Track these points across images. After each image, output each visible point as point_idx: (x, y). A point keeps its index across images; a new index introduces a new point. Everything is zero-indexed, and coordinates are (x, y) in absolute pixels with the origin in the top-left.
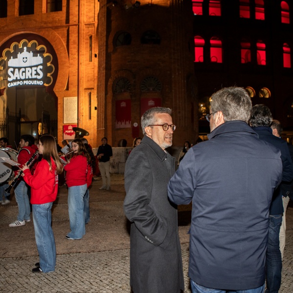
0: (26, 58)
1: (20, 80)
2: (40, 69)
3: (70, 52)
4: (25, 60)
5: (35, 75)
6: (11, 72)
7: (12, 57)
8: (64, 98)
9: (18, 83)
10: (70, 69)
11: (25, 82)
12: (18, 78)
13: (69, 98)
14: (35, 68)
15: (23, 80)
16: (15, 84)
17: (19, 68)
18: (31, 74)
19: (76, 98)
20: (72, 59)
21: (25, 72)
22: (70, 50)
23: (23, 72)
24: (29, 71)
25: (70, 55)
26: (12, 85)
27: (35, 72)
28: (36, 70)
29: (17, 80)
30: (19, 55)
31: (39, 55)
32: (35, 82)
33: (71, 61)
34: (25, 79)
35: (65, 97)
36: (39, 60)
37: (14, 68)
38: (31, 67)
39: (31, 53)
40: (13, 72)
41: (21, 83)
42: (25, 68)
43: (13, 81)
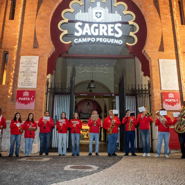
0: (100, 13)
1: (92, 36)
2: (119, 27)
3: (161, 12)
4: (98, 15)
5: (112, 32)
6: (79, 26)
7: (81, 11)
8: (160, 60)
9: (89, 39)
10: (163, 29)
11: (98, 39)
12: (89, 34)
13: (166, 60)
14: (113, 26)
15: (96, 37)
16: (84, 40)
17: (91, 24)
18: (107, 31)
19: (174, 61)
20: (164, 19)
21: (98, 28)
22: (160, 9)
23: (95, 28)
24: (103, 28)
25: (161, 14)
26: (80, 40)
27: (112, 30)
28: (113, 28)
29: (86, 36)
30: (90, 9)
31: (116, 12)
32: (112, 41)
33: (163, 21)
34: (99, 36)
35: (160, 58)
36: (117, 17)
37: (84, 22)
38: (107, 24)
39: (107, 10)
40: (82, 27)
41: (93, 40)
42: (99, 23)
43: (82, 37)
